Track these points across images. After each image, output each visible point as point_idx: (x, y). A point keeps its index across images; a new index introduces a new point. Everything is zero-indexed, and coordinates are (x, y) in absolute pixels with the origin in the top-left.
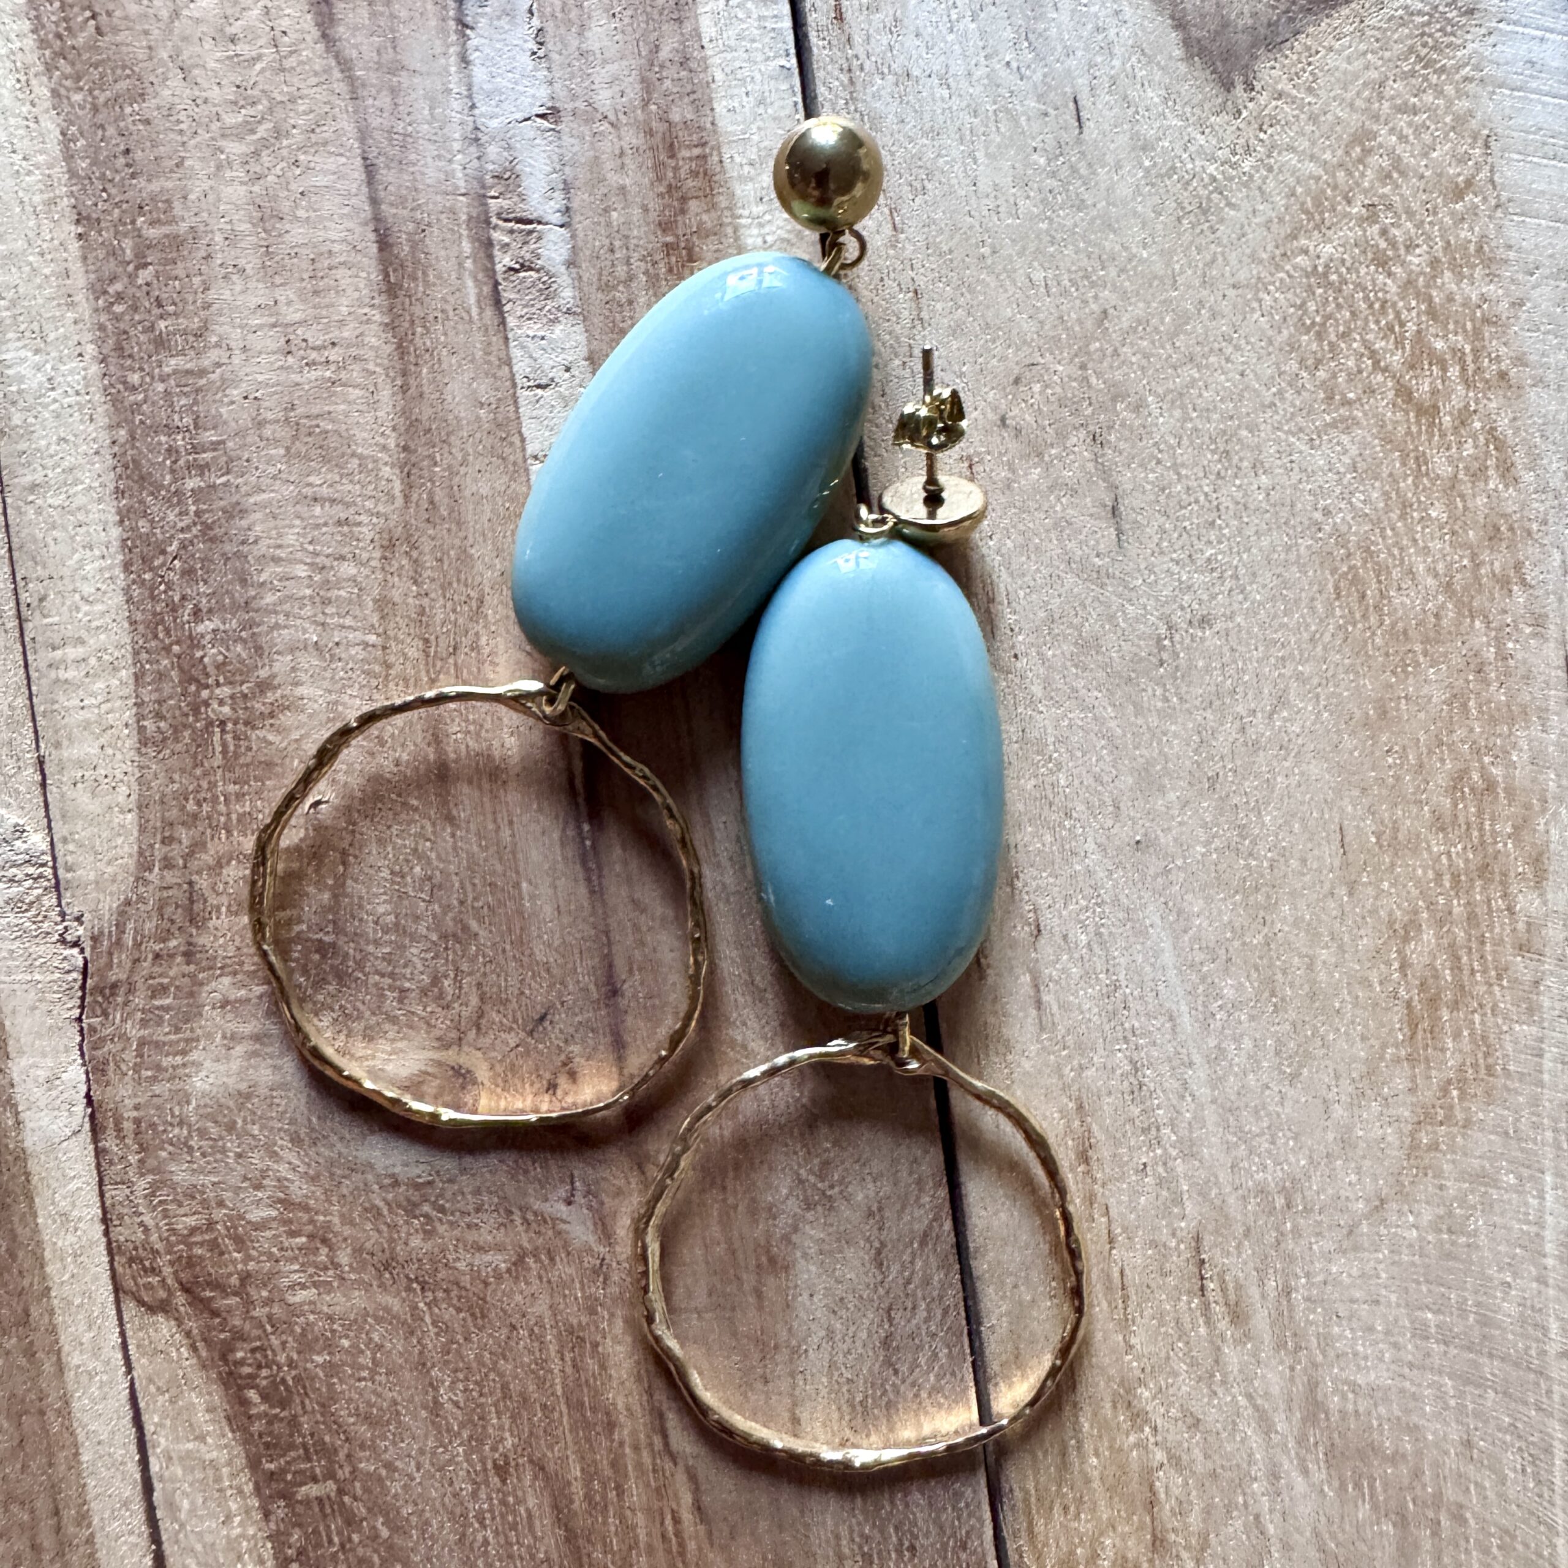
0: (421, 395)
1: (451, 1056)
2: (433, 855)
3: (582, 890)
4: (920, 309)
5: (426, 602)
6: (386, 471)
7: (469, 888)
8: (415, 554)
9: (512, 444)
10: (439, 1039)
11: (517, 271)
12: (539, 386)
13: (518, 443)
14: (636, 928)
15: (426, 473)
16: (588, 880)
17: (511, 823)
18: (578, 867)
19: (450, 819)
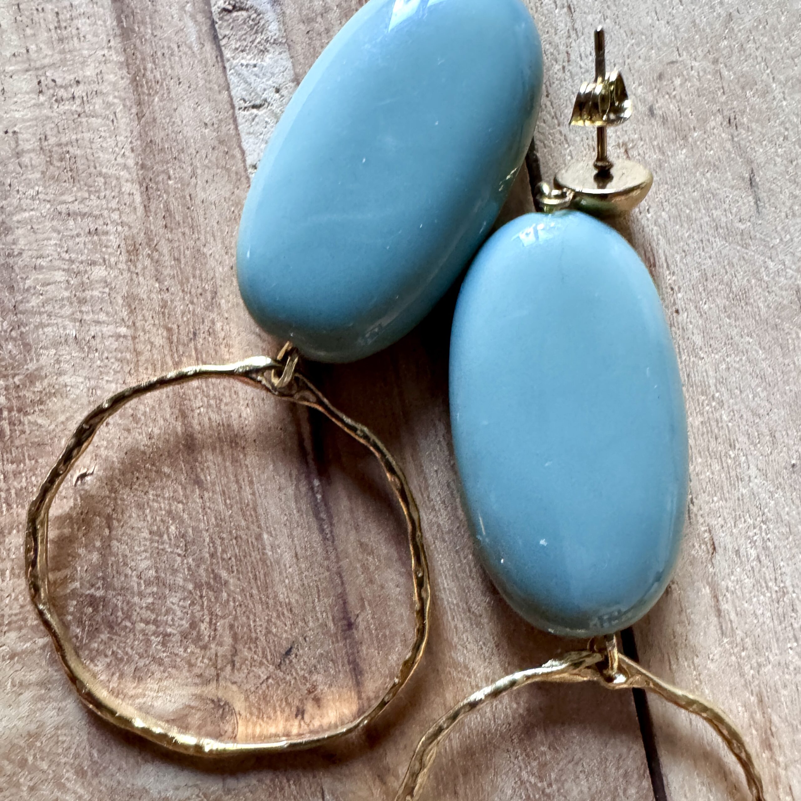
0: (154, 120)
1: (210, 690)
2: (186, 516)
3: (316, 537)
4: (573, 21)
5: (166, 296)
6: (127, 187)
7: (218, 542)
8: (156, 255)
9: (233, 157)
10: (200, 676)
11: (229, 11)
12: (254, 107)
13: (239, 156)
14: (365, 568)
15: (161, 186)
16: (322, 530)
17: (251, 483)
18: (312, 519)
19: (198, 482)
